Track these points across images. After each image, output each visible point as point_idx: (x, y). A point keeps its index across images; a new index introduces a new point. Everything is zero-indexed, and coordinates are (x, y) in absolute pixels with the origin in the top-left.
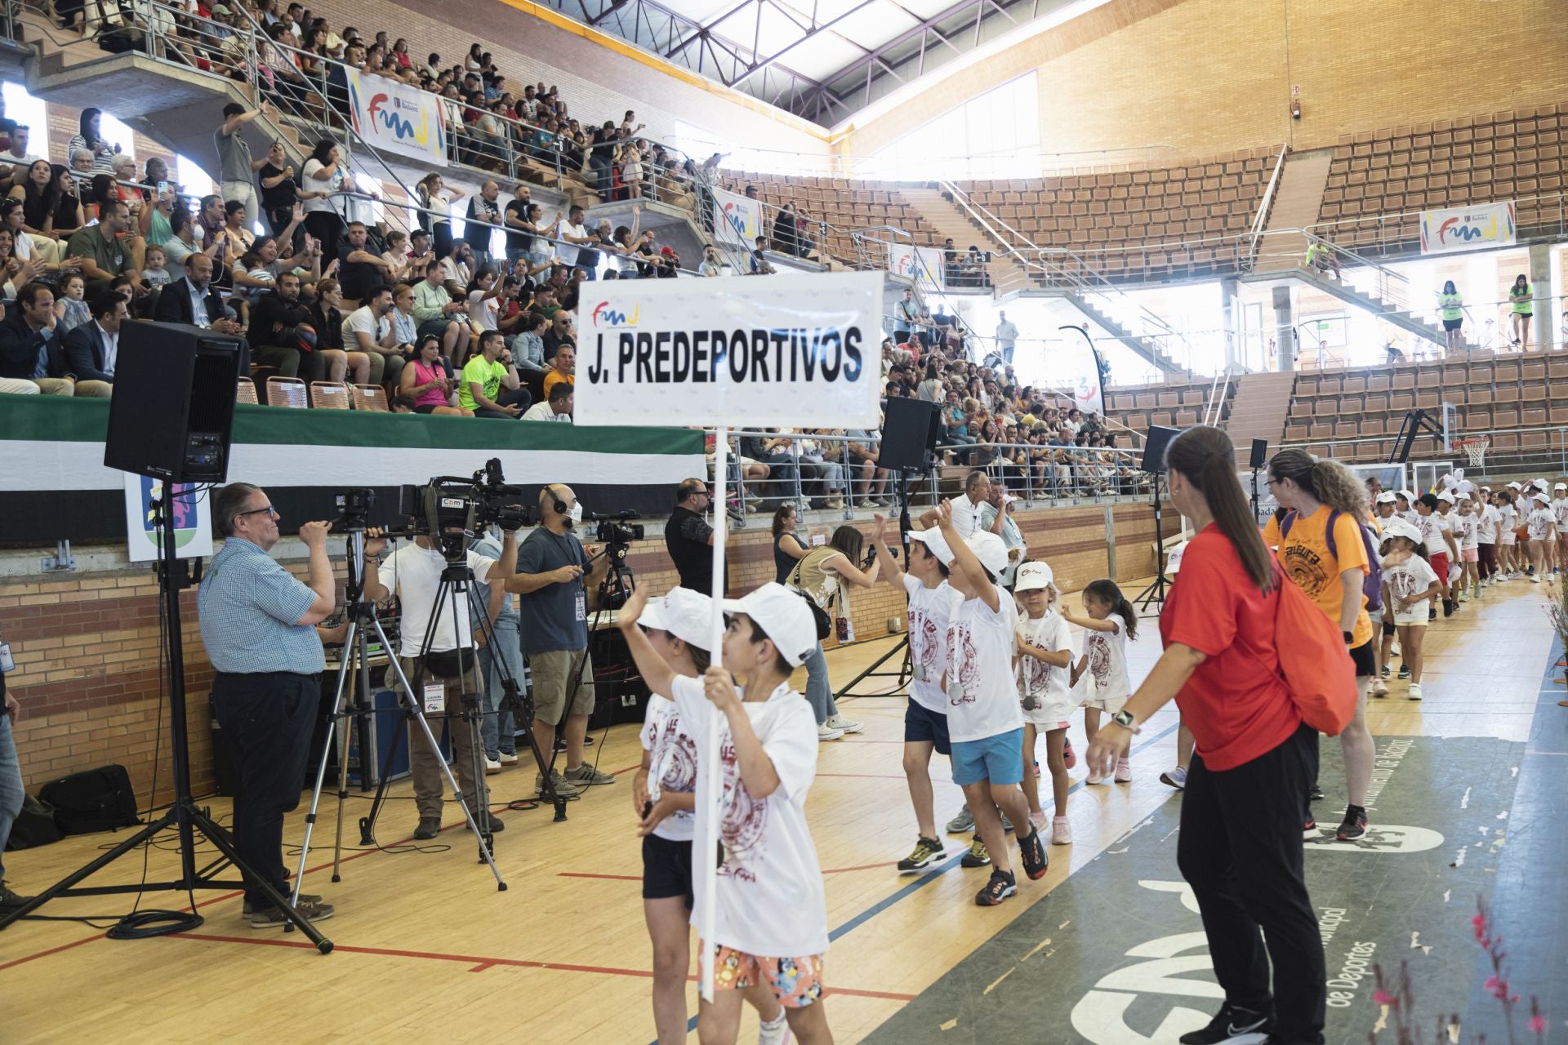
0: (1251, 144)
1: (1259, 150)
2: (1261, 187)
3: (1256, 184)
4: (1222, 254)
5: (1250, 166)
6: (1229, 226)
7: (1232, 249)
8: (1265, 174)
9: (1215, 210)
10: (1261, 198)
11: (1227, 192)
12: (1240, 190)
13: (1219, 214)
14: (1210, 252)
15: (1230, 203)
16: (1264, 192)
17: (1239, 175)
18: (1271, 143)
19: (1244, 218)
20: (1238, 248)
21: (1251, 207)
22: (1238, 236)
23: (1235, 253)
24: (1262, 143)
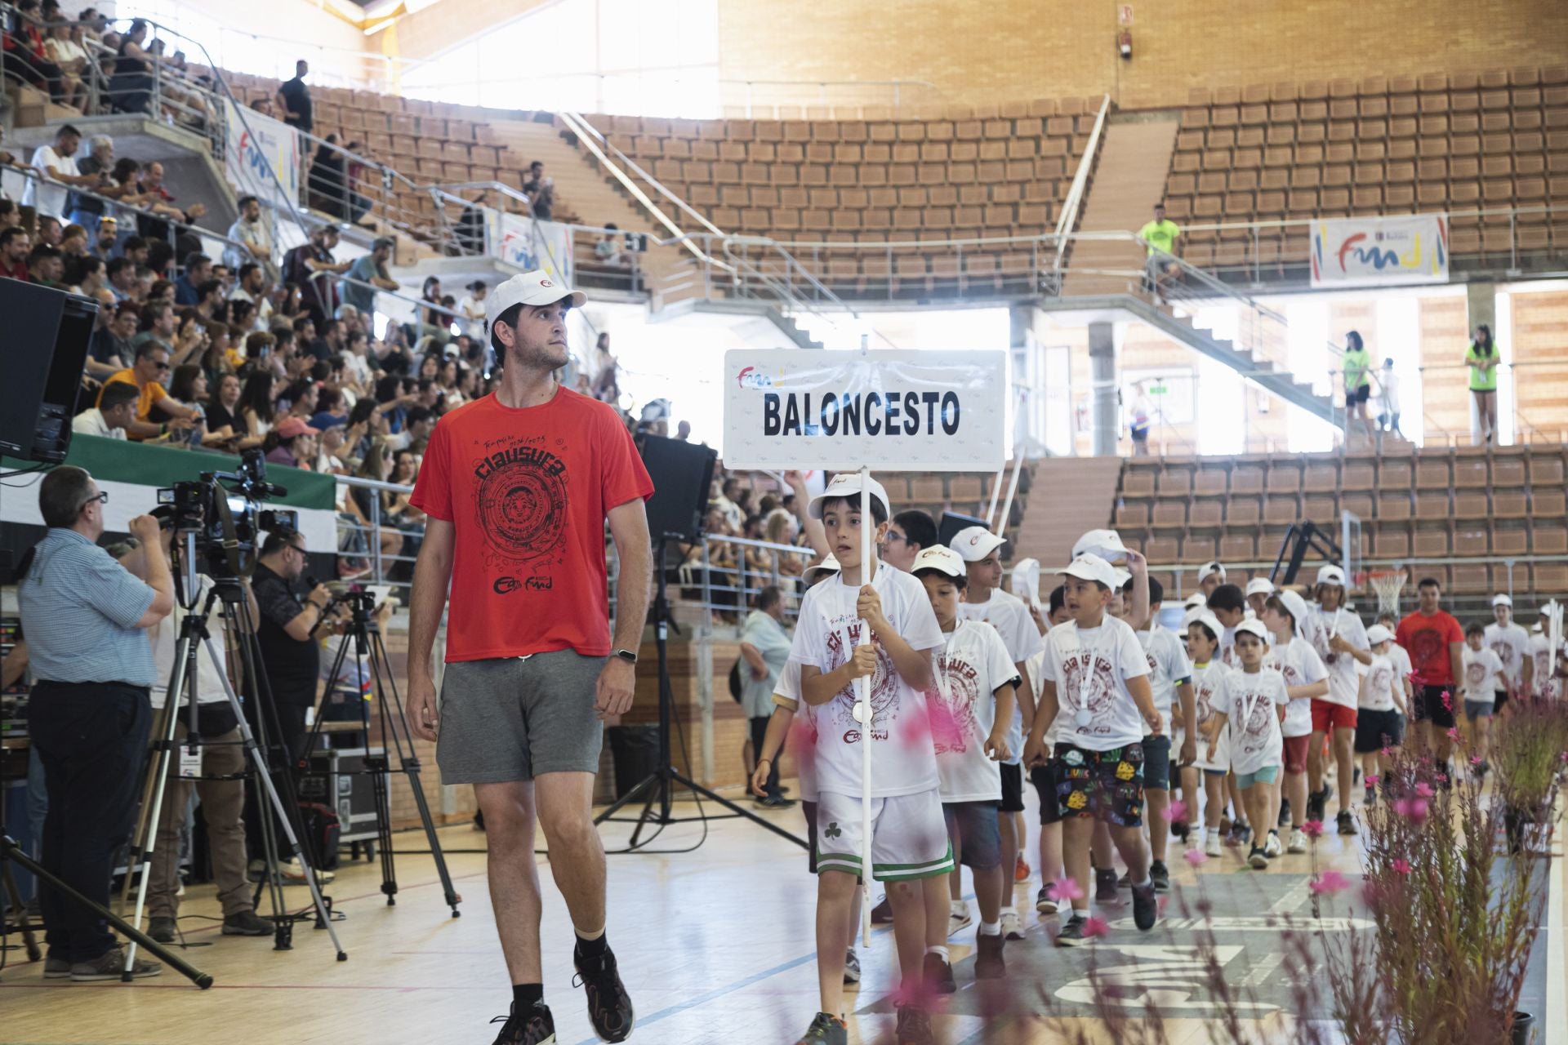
0: (1055, 92)
1: (1068, 102)
2: (1070, 163)
3: (1062, 157)
4: (1011, 265)
5: (1053, 127)
6: (1022, 220)
7: (1026, 257)
8: (1076, 141)
9: (1000, 194)
10: (1070, 179)
11: (1018, 166)
12: (1038, 164)
13: (1004, 199)
14: (991, 259)
15: (1022, 183)
16: (1075, 169)
17: (1037, 139)
18: (1084, 94)
19: (1044, 210)
20: (1036, 256)
21: (1056, 192)
22: (1034, 238)
23: (1031, 263)
24: (1072, 91)
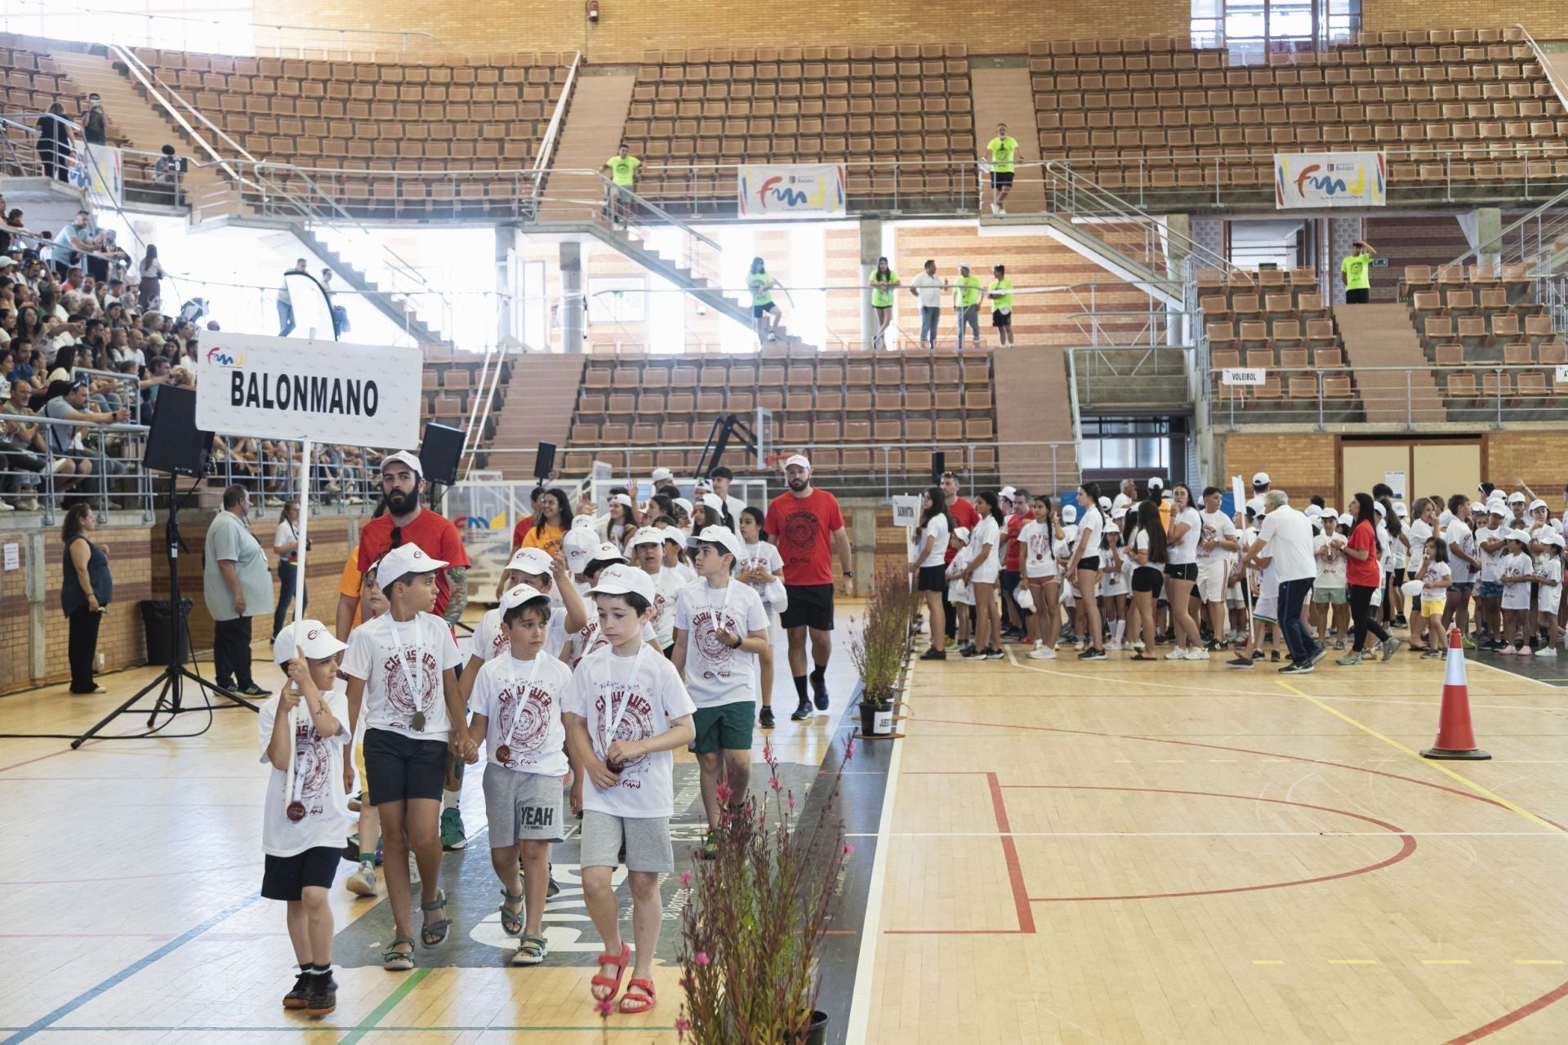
0: (536, 46)
1: (545, 55)
2: (547, 107)
3: (540, 102)
4: (497, 192)
5: (534, 76)
6: (506, 155)
7: (509, 186)
8: (552, 89)
9: (489, 131)
10: (547, 121)
11: (505, 108)
12: (521, 106)
13: (492, 136)
14: (481, 187)
15: (508, 122)
16: (551, 113)
17: (520, 85)
18: (560, 49)
19: (525, 145)
20: (518, 186)
21: (535, 132)
22: (517, 171)
23: (514, 192)
24: (549, 47)
